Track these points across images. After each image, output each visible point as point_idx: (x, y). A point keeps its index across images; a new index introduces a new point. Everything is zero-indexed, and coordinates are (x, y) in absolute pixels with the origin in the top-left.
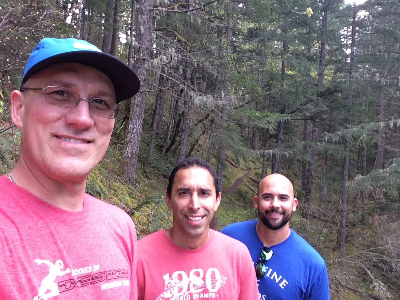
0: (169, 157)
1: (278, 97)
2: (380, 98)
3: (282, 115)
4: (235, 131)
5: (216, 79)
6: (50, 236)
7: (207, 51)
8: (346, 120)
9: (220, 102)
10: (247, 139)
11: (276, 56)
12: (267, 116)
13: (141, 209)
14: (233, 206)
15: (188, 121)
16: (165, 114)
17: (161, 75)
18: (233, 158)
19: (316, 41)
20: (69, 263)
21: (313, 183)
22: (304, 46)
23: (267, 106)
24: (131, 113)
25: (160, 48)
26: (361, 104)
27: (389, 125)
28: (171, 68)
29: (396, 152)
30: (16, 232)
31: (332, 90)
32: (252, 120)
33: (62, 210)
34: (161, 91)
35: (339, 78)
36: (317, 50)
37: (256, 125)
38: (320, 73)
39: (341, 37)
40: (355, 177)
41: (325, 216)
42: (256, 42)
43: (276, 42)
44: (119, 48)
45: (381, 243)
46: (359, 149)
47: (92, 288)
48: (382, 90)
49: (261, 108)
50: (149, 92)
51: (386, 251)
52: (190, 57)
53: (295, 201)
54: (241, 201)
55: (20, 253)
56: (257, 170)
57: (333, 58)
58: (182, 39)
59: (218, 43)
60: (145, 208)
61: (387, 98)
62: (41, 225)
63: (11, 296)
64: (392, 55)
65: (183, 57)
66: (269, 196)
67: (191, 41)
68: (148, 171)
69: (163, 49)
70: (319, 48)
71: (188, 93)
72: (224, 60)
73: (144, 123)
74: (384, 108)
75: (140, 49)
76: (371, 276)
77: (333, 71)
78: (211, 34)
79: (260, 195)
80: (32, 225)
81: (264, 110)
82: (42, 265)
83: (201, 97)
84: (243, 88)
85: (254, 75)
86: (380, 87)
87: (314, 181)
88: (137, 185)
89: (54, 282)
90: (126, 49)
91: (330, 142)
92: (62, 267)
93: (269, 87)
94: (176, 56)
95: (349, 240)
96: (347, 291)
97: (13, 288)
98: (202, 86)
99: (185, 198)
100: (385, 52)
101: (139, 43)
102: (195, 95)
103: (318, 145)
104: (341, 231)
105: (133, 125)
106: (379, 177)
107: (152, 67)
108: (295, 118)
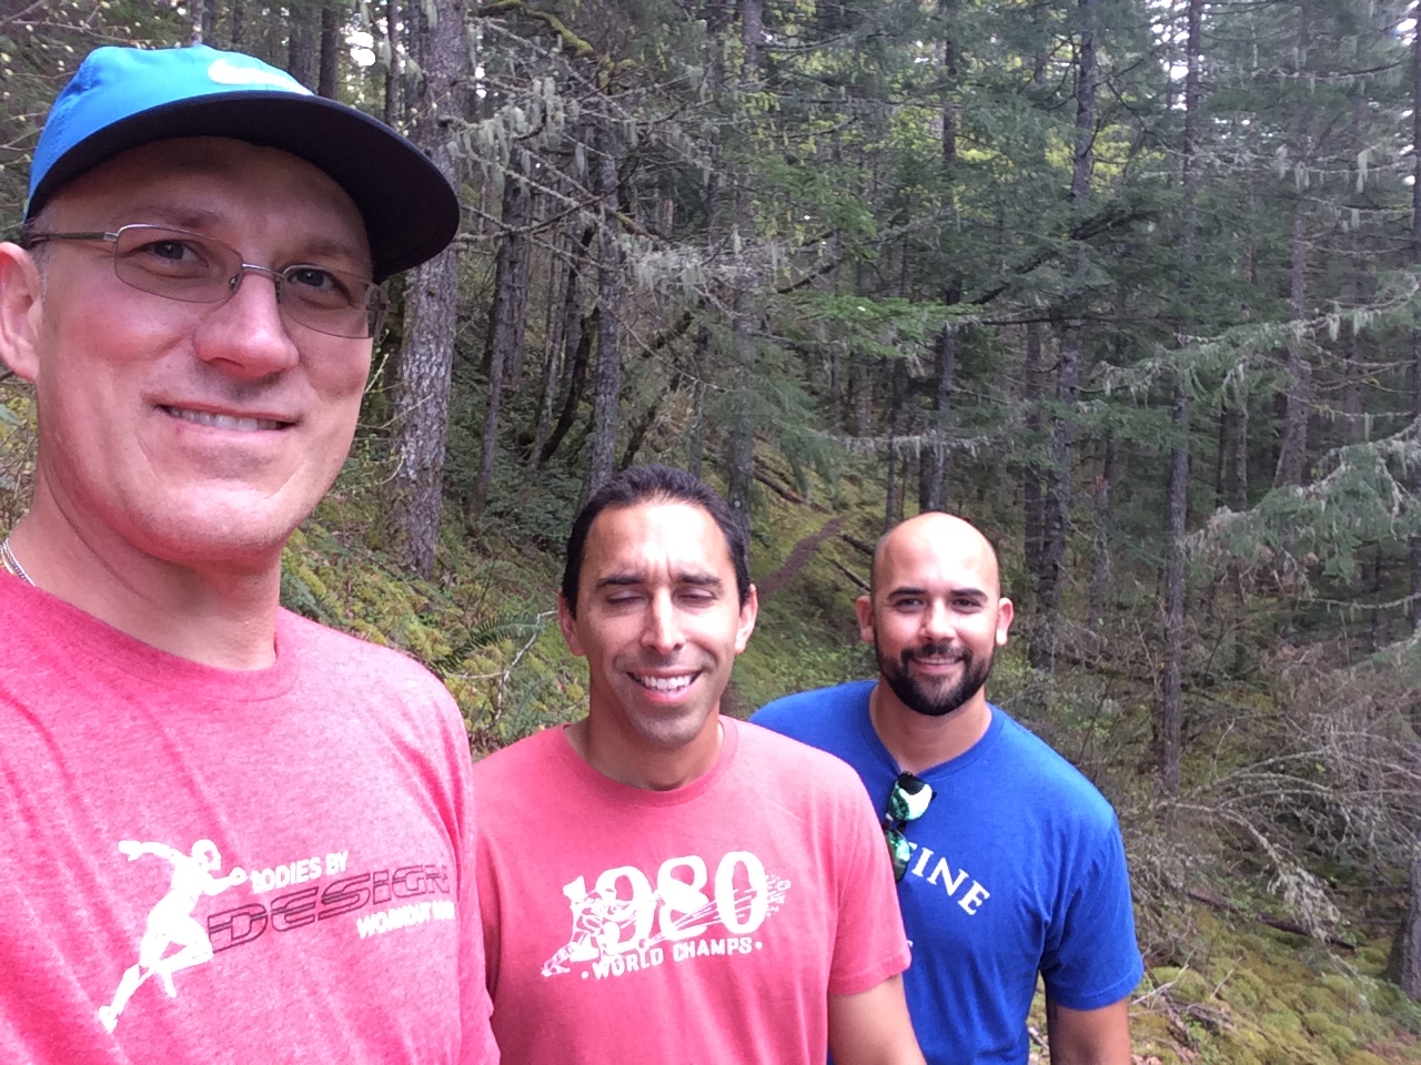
0: (555, 476)
1: (935, 245)
2: (1292, 236)
3: (950, 308)
4: (785, 372)
5: (710, 187)
6: (167, 758)
7: (673, 87)
8: (1177, 319)
9: (728, 271)
10: (830, 400)
11: (919, 96)
12: (897, 314)
13: (466, 663)
14: (788, 638)
15: (614, 342)
16: (530, 322)
17: (508, 177)
18: (781, 470)
19: (1063, 37)
20: (238, 848)
21: (1063, 544)
22: (1020, 55)
23: (896, 279)
24: (408, 320)
25: (502, 79)
26: (1226, 260)
27: (1325, 331)
28: (544, 151)
29: (1351, 425)
30: (45, 749)
31: (1123, 211)
32: (846, 329)
33: (201, 666)
34: (512, 237)
35: (1148, 167)
36: (1067, 69)
37: (859, 347)
38: (1082, 152)
39: (1153, 21)
40: (1209, 518)
41: (1108, 658)
42: (848, 46)
43: (919, 44)
44: (350, 83)
45: (1305, 739)
46: (1222, 420)
47: (324, 931)
48: (1300, 205)
49: (877, 285)
50: (467, 241)
51: (1319, 767)
52: (610, 111)
53: (1006, 607)
54: (816, 618)
55: (65, 821)
56: (868, 509)
57: (1124, 96)
58: (580, 42)
59: (711, 56)
60: (478, 657)
61: (1318, 235)
62: (131, 723)
63: (42, 971)
64: (1333, 79)
65: (586, 112)
66: (915, 599)
67: (612, 49)
68: (482, 526)
69: (510, 81)
70: (1075, 61)
71: (610, 241)
72: (735, 115)
73: (458, 357)
74: (1308, 270)
75: (425, 87)
76: (1272, 853)
77: (1127, 144)
78: (686, 20)
79: (882, 597)
80: (97, 724)
81: (885, 292)
82: (144, 859)
83: (658, 255)
84: (807, 218)
85: (846, 169)
86: (1292, 196)
87: (1068, 538)
88: (446, 578)
89: (192, 915)
90: (375, 89)
91: (1120, 397)
92: (217, 863)
93: (900, 210)
94: (561, 105)
95: (1193, 732)
96: (1189, 908)
97: (48, 942)
98: (661, 216)
99: (626, 614)
100: (1306, 69)
101: (421, 63)
102: (637, 246)
103: (1078, 411)
104: (1164, 703)
105: (418, 367)
106: (1294, 512)
107: (476, 150)
108: (997, 319)
